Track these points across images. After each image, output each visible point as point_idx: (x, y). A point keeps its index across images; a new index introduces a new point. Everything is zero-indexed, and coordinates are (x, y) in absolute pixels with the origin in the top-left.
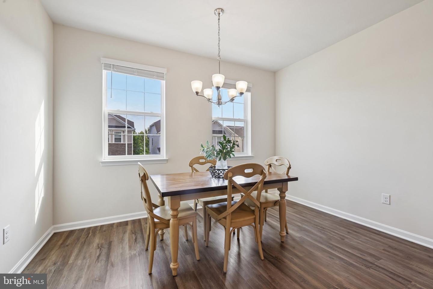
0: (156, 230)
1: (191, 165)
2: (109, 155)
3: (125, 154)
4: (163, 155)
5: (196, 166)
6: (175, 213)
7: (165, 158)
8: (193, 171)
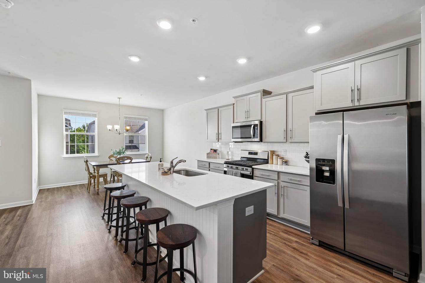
0: (91, 179)
1: (109, 158)
2: (66, 154)
3: (75, 153)
4: (96, 154)
5: (112, 158)
6: (98, 172)
7: (97, 155)
8: (110, 160)
